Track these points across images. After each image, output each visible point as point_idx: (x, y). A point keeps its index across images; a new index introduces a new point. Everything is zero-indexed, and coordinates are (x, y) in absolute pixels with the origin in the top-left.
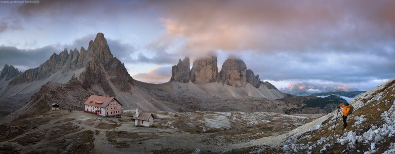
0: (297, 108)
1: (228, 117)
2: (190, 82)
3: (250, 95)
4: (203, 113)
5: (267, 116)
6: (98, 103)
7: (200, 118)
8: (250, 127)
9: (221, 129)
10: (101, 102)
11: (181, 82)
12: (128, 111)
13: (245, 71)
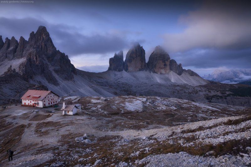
0: (220, 95)
1: (143, 102)
2: (124, 71)
3: (173, 80)
4: (126, 98)
5: (179, 103)
6: (35, 97)
7: (123, 102)
8: (157, 112)
9: (134, 111)
10: (38, 96)
11: (117, 71)
12: (69, 98)
13: (169, 61)
